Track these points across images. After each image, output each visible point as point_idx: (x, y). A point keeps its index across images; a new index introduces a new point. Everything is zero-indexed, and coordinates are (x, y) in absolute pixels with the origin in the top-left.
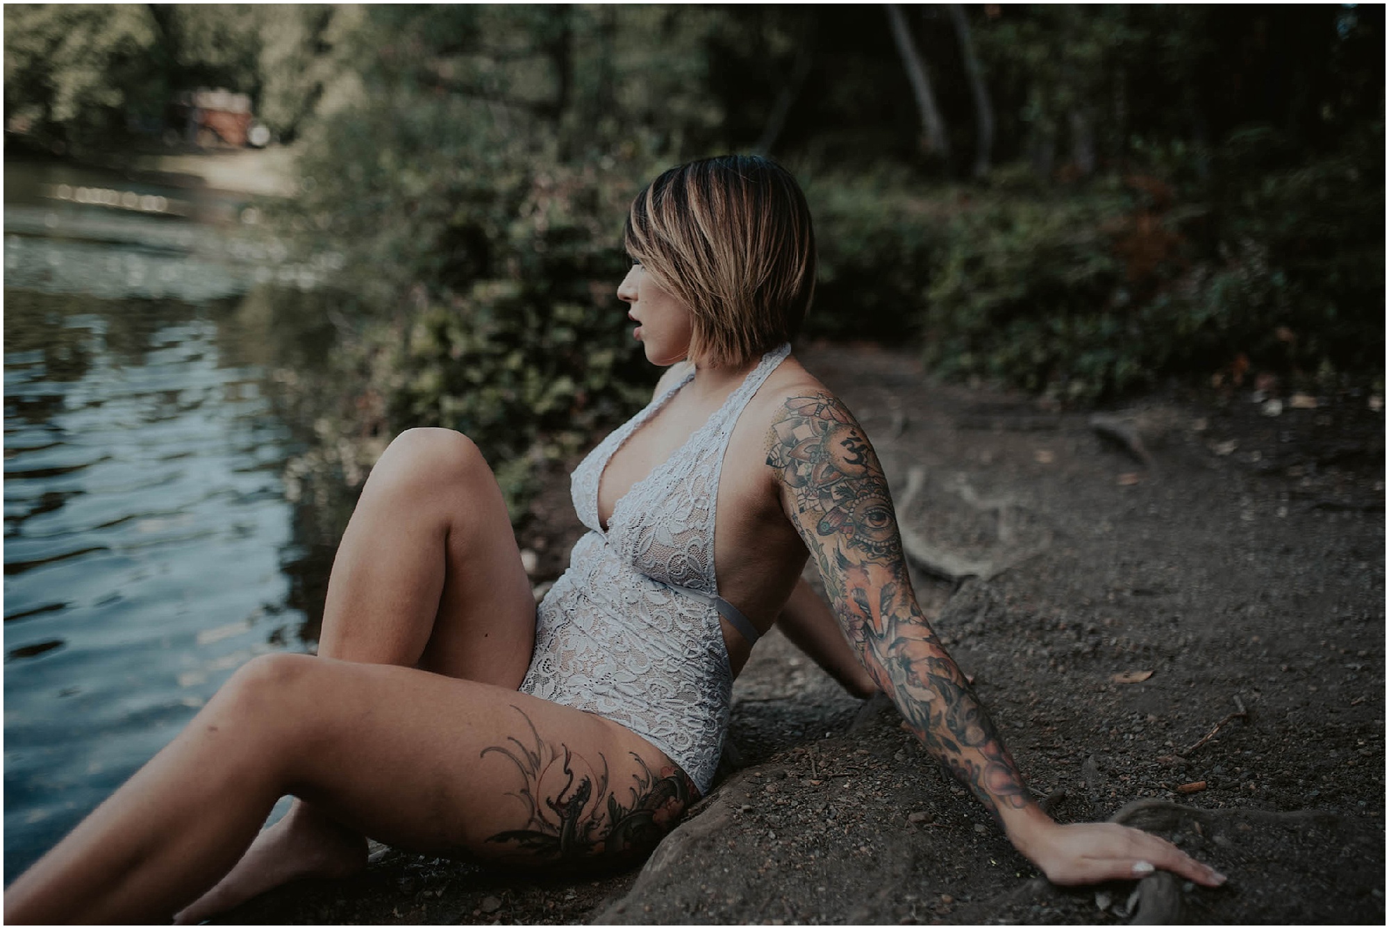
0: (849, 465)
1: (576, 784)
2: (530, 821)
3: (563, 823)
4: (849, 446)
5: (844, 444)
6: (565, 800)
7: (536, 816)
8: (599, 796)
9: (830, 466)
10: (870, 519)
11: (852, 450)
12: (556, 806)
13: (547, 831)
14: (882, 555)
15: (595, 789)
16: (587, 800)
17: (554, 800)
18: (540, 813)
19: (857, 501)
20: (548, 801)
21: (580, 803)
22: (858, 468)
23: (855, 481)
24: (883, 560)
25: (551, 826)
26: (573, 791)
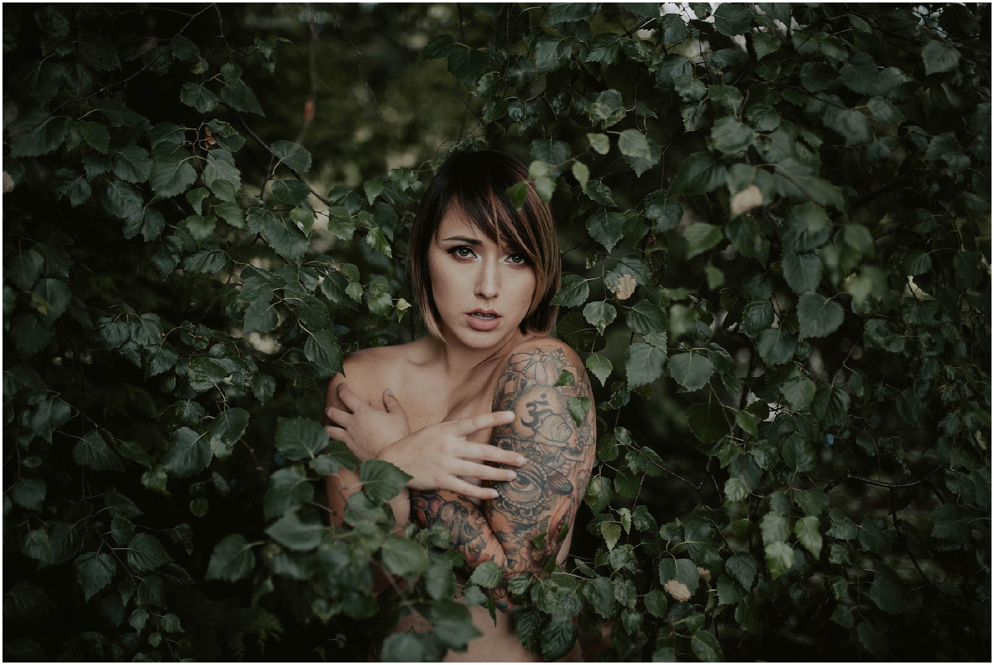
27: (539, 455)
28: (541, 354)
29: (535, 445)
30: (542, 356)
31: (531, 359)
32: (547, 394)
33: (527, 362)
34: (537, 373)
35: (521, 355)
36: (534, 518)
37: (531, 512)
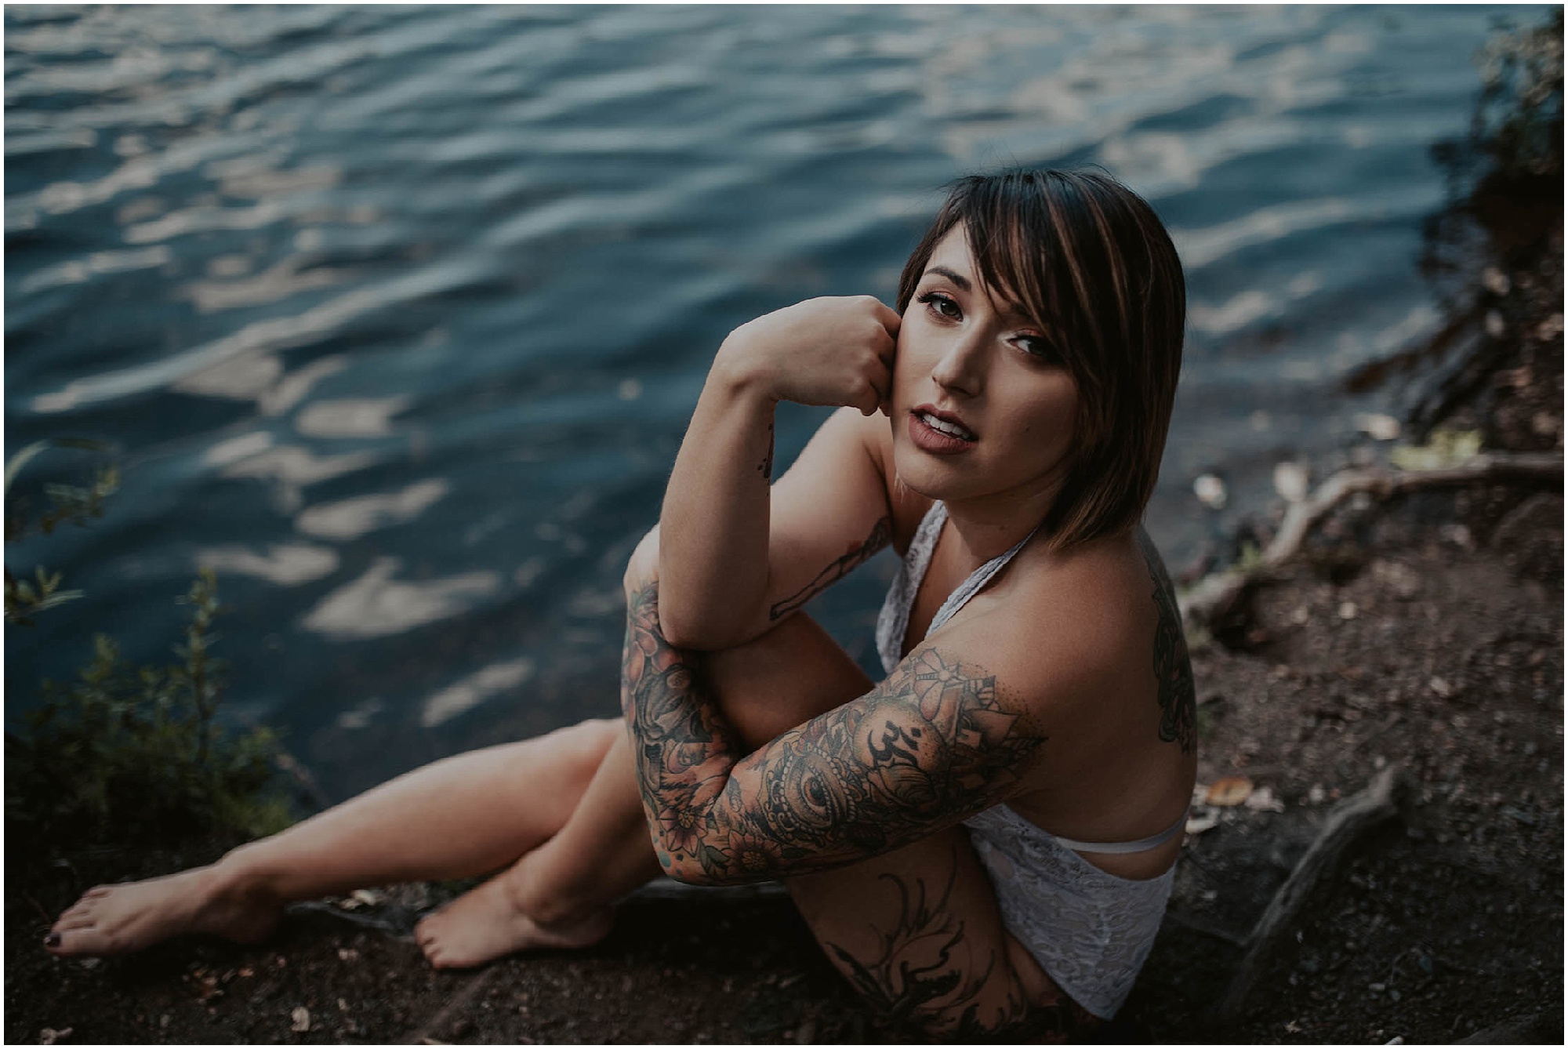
0: (865, 740)
1: (943, 972)
2: (874, 967)
3: (904, 994)
4: (891, 734)
5: (890, 725)
6: (920, 977)
7: (883, 967)
8: (958, 999)
9: (861, 716)
10: (811, 780)
11: (886, 739)
12: (908, 976)
13: (883, 987)
14: (770, 798)
15: (960, 988)
16: (942, 994)
17: (911, 968)
18: (888, 968)
19: (829, 759)
20: (904, 965)
21: (934, 992)
22: (867, 758)
23: (850, 754)
24: (764, 798)
25: (890, 987)
26: (934, 975)
27: (863, 797)
28: (955, 674)
29: (865, 780)
30: (954, 677)
31: (937, 672)
32: (923, 735)
33: (931, 671)
34: (928, 695)
35: (937, 658)
36: (790, 836)
37: (792, 829)
